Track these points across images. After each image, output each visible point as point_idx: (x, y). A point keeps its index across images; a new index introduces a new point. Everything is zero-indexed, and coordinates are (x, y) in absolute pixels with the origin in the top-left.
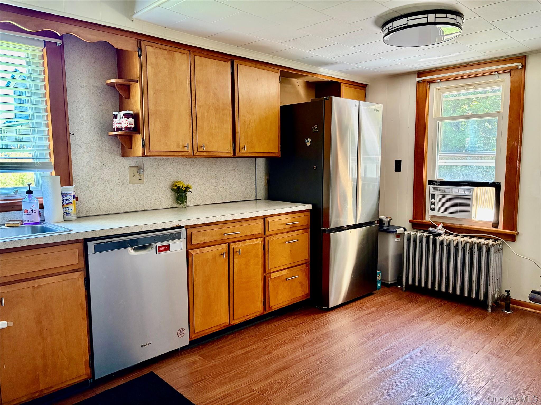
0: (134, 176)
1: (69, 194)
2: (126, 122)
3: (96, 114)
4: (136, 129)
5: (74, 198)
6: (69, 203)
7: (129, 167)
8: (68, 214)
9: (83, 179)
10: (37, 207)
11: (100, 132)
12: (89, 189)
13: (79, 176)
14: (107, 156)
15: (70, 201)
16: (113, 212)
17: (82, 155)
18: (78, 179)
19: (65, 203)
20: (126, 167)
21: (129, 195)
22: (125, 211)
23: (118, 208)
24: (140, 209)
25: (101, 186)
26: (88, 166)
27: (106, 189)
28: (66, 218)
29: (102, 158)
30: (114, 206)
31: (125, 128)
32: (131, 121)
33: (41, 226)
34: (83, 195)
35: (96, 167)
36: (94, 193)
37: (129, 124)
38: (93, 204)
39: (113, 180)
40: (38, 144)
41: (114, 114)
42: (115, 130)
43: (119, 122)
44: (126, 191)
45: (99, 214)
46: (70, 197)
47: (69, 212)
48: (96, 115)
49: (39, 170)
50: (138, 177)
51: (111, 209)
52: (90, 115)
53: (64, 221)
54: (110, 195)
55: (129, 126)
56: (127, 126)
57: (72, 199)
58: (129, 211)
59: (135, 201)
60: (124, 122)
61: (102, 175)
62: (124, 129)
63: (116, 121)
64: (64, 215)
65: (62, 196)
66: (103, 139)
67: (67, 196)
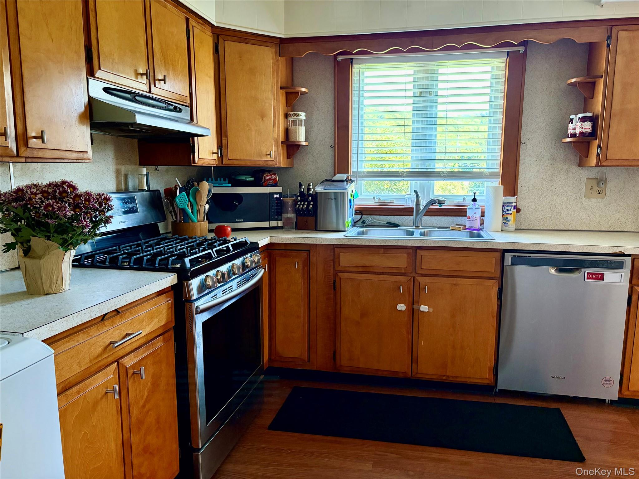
0: (591, 190)
1: (510, 204)
2: (581, 126)
3: (553, 119)
4: (593, 134)
5: (514, 209)
6: (508, 213)
7: (587, 178)
8: (506, 225)
9: (529, 190)
10: (478, 215)
11: (556, 139)
12: (534, 201)
13: (526, 187)
14: (560, 166)
15: (510, 212)
16: (558, 229)
17: (531, 165)
18: (524, 190)
19: (505, 213)
20: (583, 179)
21: (582, 211)
22: (574, 229)
23: (565, 225)
24: (594, 229)
25: (548, 199)
26: (537, 176)
27: (554, 203)
28: (504, 228)
29: (553, 167)
30: (561, 222)
31: (579, 133)
32: (588, 124)
33: (477, 233)
34: (527, 207)
35: (546, 178)
36: (539, 205)
37: (585, 129)
38: (537, 217)
39: (564, 192)
40: (491, 154)
41: (570, 118)
42: (569, 136)
43: (575, 127)
44: (579, 205)
45: (542, 228)
46: (509, 208)
47: (507, 223)
48: (553, 121)
49: (487, 179)
50: (598, 190)
51: (557, 225)
52: (546, 122)
53: (502, 230)
54: (558, 209)
55: (584, 131)
56: (581, 132)
57: (512, 210)
58: (579, 229)
59: (589, 219)
60: (578, 127)
61: (551, 186)
62: (578, 135)
63: (571, 126)
64: (503, 225)
65: (503, 206)
66: (558, 146)
67: (508, 206)
